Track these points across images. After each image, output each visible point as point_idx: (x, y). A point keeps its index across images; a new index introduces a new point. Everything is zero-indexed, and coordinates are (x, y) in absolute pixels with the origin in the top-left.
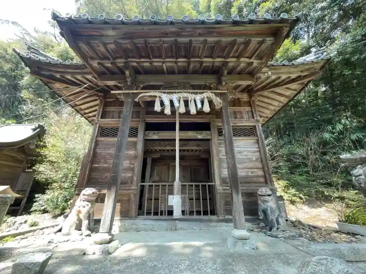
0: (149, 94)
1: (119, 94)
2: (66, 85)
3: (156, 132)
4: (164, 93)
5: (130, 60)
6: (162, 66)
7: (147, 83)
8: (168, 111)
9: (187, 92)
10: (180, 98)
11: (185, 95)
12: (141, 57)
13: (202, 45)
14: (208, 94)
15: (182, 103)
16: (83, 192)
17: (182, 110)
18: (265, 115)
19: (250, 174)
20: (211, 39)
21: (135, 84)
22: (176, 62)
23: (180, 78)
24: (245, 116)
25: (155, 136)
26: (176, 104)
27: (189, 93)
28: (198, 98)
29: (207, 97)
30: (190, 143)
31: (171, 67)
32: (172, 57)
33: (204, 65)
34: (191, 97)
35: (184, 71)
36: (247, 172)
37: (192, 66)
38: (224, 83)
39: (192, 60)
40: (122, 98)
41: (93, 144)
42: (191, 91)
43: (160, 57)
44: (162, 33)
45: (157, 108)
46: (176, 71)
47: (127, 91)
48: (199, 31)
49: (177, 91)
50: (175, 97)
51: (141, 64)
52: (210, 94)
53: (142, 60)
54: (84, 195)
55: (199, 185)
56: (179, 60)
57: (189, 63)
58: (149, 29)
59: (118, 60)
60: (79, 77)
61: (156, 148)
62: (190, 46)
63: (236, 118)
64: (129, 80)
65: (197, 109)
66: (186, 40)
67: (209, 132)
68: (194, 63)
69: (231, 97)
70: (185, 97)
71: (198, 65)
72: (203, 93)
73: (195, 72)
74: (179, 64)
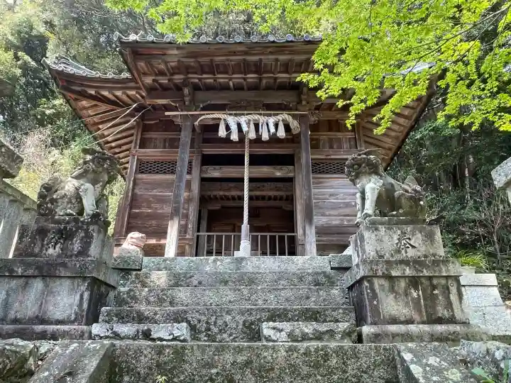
0: (211, 116)
1: (175, 116)
2: (95, 103)
3: (217, 167)
4: (231, 114)
5: (190, 76)
6: (228, 83)
7: (209, 102)
8: (235, 137)
9: (258, 114)
10: (249, 120)
11: (256, 117)
12: (204, 72)
13: (274, 63)
14: (284, 116)
15: (252, 127)
16: (131, 235)
17: (252, 135)
18: (387, 146)
19: (345, 223)
20: (282, 58)
21: (194, 104)
22: (245, 79)
23: (250, 95)
24: (345, 146)
25: (215, 172)
26: (245, 128)
27: (260, 114)
28: (271, 121)
29: (283, 120)
30: (266, 184)
31: (238, 83)
32: (240, 73)
33: (278, 81)
34: (262, 119)
35: (254, 87)
36: (342, 220)
37: (264, 81)
38: (304, 103)
39: (265, 75)
40: (178, 121)
41: (132, 182)
42: (263, 112)
43: (226, 73)
44: (230, 52)
45: (222, 133)
46: (245, 87)
47: (186, 113)
48: (269, 50)
49: (246, 112)
50: (243, 120)
51: (203, 81)
52: (286, 116)
53: (205, 76)
54: (132, 238)
55: (275, 236)
56: (248, 76)
57: (260, 79)
58: (216, 49)
59: (176, 77)
60: (119, 93)
61: (215, 193)
62: (261, 64)
63: (331, 147)
64: (187, 99)
65: (269, 134)
66: (256, 58)
67: (292, 167)
68: (267, 79)
69: (313, 119)
70: (256, 120)
71: (272, 81)
72: (278, 114)
73: (268, 88)
74: (249, 80)
